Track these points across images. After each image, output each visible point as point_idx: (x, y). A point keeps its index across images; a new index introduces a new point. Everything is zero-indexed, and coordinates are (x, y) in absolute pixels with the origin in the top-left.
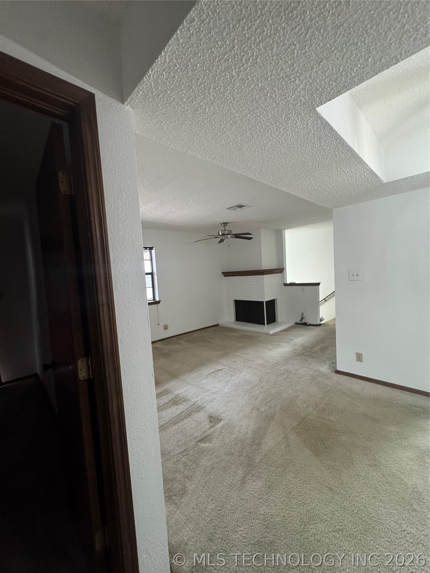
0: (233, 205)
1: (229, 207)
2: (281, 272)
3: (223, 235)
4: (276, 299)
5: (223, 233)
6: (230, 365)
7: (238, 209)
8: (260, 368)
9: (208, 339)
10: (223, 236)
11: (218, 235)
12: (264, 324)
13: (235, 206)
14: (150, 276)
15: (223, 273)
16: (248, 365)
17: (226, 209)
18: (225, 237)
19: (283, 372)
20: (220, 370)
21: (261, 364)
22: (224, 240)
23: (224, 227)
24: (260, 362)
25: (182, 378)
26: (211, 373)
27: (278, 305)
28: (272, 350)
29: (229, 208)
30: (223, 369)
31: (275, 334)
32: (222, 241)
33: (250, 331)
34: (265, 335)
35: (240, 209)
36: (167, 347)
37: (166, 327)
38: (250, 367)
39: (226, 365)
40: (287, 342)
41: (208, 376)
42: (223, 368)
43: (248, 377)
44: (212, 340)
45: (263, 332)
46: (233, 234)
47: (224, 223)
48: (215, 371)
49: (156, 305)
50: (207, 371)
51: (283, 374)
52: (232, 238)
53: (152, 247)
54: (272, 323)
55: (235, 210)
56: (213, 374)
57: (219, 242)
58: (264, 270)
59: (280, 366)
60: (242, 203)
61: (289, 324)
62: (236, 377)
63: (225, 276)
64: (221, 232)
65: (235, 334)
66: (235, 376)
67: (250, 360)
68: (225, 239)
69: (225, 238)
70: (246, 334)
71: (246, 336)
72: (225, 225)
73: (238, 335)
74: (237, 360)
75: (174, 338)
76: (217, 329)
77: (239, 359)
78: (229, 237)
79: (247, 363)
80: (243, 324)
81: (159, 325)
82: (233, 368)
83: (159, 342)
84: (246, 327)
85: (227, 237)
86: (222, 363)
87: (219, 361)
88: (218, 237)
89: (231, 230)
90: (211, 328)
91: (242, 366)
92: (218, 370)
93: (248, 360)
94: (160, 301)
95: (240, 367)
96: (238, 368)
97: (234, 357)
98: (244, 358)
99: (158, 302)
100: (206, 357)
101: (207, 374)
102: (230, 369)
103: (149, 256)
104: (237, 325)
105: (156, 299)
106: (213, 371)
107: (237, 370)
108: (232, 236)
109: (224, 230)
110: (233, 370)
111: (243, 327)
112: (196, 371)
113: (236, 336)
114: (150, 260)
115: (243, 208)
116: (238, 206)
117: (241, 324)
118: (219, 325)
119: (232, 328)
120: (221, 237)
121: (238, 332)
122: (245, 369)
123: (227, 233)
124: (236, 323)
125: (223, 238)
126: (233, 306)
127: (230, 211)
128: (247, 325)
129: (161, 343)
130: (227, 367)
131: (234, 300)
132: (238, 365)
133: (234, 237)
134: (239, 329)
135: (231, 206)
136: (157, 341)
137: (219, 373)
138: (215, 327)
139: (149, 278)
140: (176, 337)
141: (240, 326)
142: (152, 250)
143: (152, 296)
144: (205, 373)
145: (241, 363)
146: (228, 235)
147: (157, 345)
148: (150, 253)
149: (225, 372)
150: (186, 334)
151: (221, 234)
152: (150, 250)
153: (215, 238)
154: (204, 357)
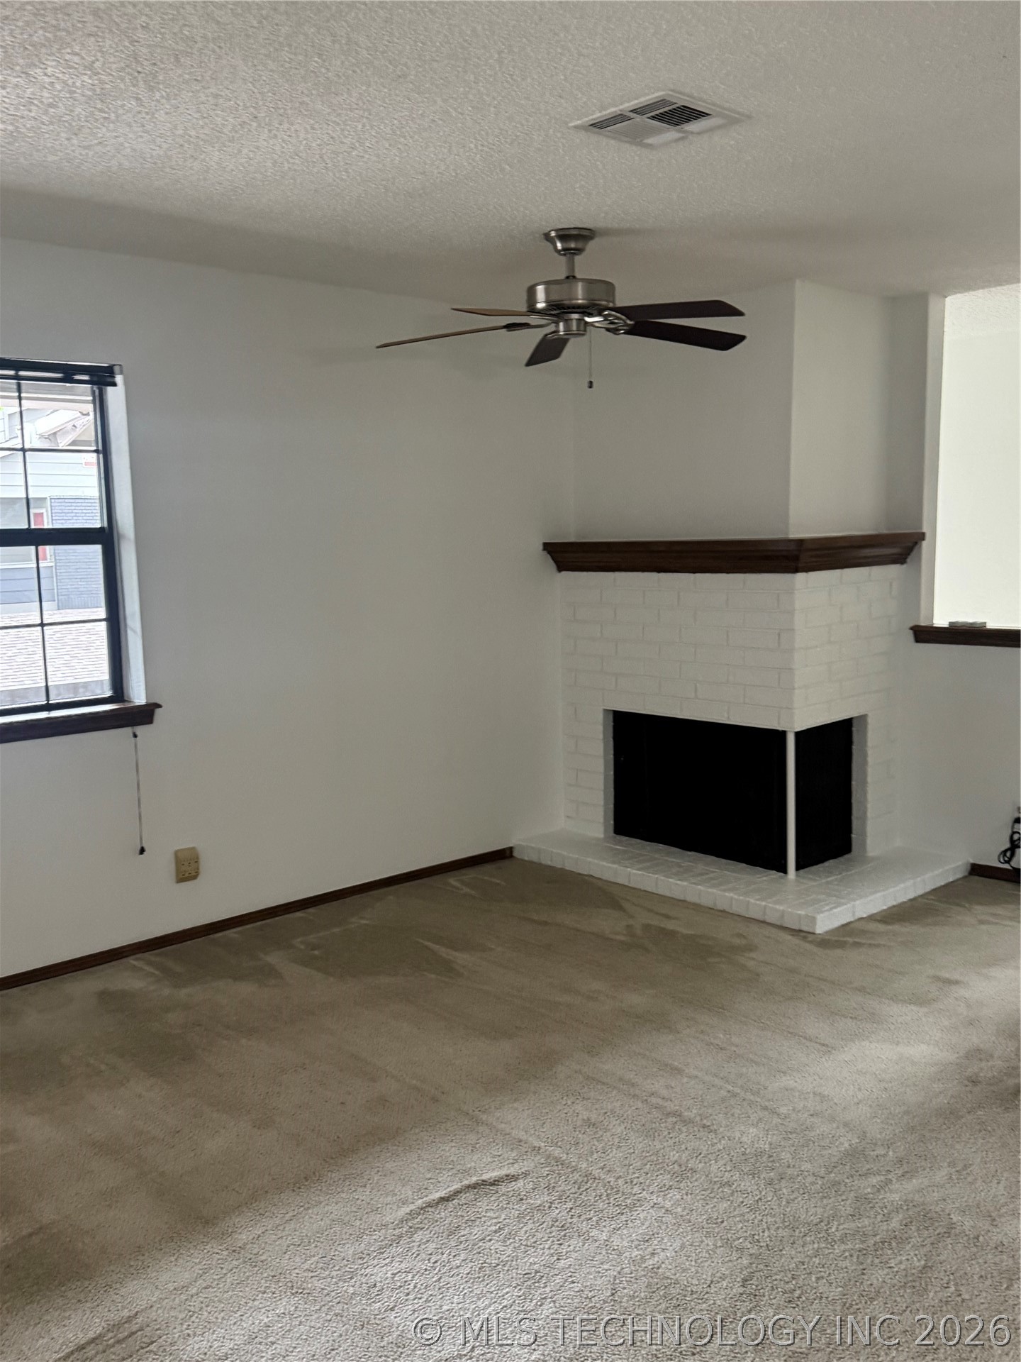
1: (597, 116)
2: (900, 559)
3: (558, 310)
4: (863, 718)
5: (555, 297)
6: (557, 1152)
7: (654, 132)
8: (748, 1184)
9: (443, 951)
10: (559, 318)
11: (524, 309)
12: (783, 869)
13: (638, 111)
14: (98, 548)
15: (550, 548)
16: (674, 1156)
17: (576, 127)
18: (567, 321)
19: (895, 1223)
20: (495, 1183)
21: (759, 1154)
22: (562, 343)
23: (563, 259)
24: (751, 1135)
25: (244, 1237)
26: (430, 1205)
27: (871, 760)
28: (827, 1049)
29: (599, 125)
30: (514, 1178)
31: (846, 936)
32: (547, 351)
33: (697, 907)
34: (787, 937)
35: (671, 134)
36: (183, 993)
37: (187, 869)
38: (683, 1173)
39: (537, 1150)
40: (918, 1000)
41: (413, 1230)
42: (513, 1171)
43: (667, 1252)
44: (461, 958)
45: (771, 918)
46: (619, 304)
47: (564, 235)
48: (457, 1192)
49: (127, 731)
50: (408, 1192)
51: (897, 1240)
52: (615, 331)
53: (110, 369)
54: (831, 862)
55: (636, 138)
56: (445, 1215)
57: (533, 361)
58: (800, 542)
59: (874, 1180)
60: (688, 92)
61: (928, 876)
62: (590, 1247)
63: (562, 566)
64: (547, 292)
65: (606, 923)
66: (587, 1238)
67: (688, 1122)
68: (572, 341)
69: (567, 329)
70: (670, 925)
71: (672, 934)
72: (573, 245)
73: (625, 932)
74: (608, 1114)
75: (235, 933)
76: (503, 883)
77: (619, 1103)
78: (592, 324)
79: (671, 1142)
80: (657, 856)
81: (142, 851)
82: (576, 1176)
83: (138, 956)
84: (672, 878)
85: (582, 328)
86: (508, 1130)
87: (494, 1116)
88: (526, 325)
89: (611, 281)
90: (463, 871)
91: (636, 1163)
92: (483, 1181)
93: (674, 1120)
94: (159, 706)
95: (620, 1171)
96: (610, 1179)
97: (591, 1087)
98: (654, 1100)
99: (145, 715)
100: (414, 1082)
101: (408, 1210)
102: (557, 1179)
103: (86, 426)
104: (619, 863)
105: (129, 697)
106: (448, 1190)
107: (603, 1191)
108: (612, 323)
109: (567, 280)
110: (578, 1194)
111: (656, 876)
112: (340, 1182)
113: (611, 939)
114: (97, 451)
115: (693, 126)
116: (657, 112)
117: (641, 858)
118: (515, 854)
119: (587, 878)
120: (543, 322)
121: (626, 905)
122: (656, 1184)
123: (580, 301)
124: (616, 845)
125: (556, 332)
126: (604, 743)
127: (604, 144)
128: (680, 866)
129: (150, 963)
130: (542, 1161)
131: (610, 710)
132: (608, 1155)
133: (628, 325)
134: (630, 885)
135: (613, 113)
136: (127, 949)
137: (483, 1205)
138: (488, 867)
139: (88, 560)
140: (248, 926)
141: (634, 871)
142: (110, 389)
143: (102, 672)
144: (395, 1207)
145: (633, 1138)
146: (587, 310)
147: (125, 979)
148: (94, 402)
149: (522, 1199)
150: (311, 910)
151: (547, 306)
152: (95, 388)
153: (510, 327)
154: (405, 1076)
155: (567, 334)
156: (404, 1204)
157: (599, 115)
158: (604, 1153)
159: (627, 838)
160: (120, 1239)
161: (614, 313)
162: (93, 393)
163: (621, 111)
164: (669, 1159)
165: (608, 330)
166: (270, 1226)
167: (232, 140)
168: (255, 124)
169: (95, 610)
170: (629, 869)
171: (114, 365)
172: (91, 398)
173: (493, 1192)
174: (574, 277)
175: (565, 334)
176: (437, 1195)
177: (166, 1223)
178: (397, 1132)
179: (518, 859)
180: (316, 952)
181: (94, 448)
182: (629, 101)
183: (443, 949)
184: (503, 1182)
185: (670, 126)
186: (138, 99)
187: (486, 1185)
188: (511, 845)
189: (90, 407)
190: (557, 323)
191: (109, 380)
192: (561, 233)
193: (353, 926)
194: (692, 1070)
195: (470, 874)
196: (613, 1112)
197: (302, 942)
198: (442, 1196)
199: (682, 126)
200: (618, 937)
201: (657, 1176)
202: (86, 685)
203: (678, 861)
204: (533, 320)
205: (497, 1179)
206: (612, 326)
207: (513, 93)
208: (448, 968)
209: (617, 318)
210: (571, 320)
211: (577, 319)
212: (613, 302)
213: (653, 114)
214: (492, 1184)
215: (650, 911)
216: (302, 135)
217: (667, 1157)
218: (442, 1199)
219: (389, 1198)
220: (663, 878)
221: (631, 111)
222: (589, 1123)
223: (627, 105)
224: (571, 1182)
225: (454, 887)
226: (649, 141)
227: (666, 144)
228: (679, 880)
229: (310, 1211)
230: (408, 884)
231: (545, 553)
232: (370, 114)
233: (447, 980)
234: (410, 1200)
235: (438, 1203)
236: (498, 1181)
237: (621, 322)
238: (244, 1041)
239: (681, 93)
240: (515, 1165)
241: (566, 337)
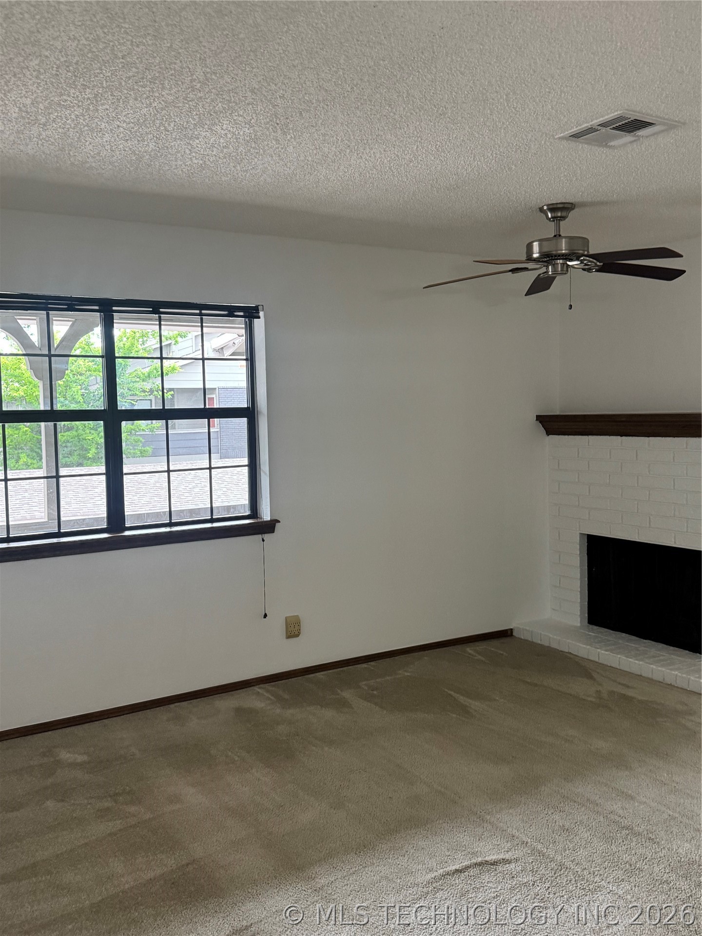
0: (596, 122)
1: (575, 130)
3: (548, 258)
5: (545, 250)
6: (539, 847)
7: (615, 138)
9: (462, 699)
10: (548, 263)
11: (524, 258)
13: (602, 125)
14: (245, 420)
15: (541, 419)
16: (626, 857)
17: (559, 138)
18: (554, 265)
20: (495, 863)
22: (551, 280)
23: (552, 224)
25: (322, 881)
26: (448, 874)
29: (576, 136)
30: (509, 862)
32: (541, 285)
33: (650, 681)
35: (628, 138)
36: (288, 713)
37: (293, 629)
38: (632, 871)
39: (524, 845)
41: (436, 890)
42: (507, 856)
44: (475, 705)
46: (591, 252)
47: (553, 208)
48: (467, 868)
49: (259, 537)
50: (433, 863)
52: (589, 270)
53: (256, 308)
55: (603, 142)
57: (530, 292)
60: (639, 110)
63: (550, 432)
64: (540, 246)
65: (580, 687)
68: (558, 278)
69: (555, 270)
70: (630, 693)
71: (630, 699)
72: (559, 214)
73: (594, 695)
74: (578, 823)
75: (322, 675)
76: (505, 653)
77: (587, 817)
78: (572, 266)
79: (624, 848)
80: (620, 641)
81: (265, 616)
82: (553, 865)
83: (262, 686)
84: (631, 658)
85: (565, 269)
86: (505, 828)
87: (495, 817)
88: (526, 269)
89: (587, 237)
90: (477, 644)
91: (598, 860)
92: (486, 861)
93: (627, 832)
94: (279, 522)
95: (585, 864)
96: (578, 870)
97: (566, 803)
98: (612, 817)
99: (269, 527)
100: (439, 788)
101: (433, 876)
102: (539, 865)
103: (241, 344)
104: (590, 645)
105: (260, 515)
106: (461, 865)
107: (572, 877)
108: (586, 265)
109: (555, 238)
110: (554, 877)
111: (619, 656)
112: (388, 851)
113: (584, 700)
114: (246, 360)
115: (641, 133)
116: (617, 125)
117: (608, 643)
118: (515, 634)
119: (568, 654)
120: (538, 266)
121: (595, 675)
122: (612, 877)
123: (564, 251)
124: (589, 632)
125: (547, 272)
126: (580, 557)
127: (580, 147)
128: (638, 650)
129: (268, 691)
130: (529, 852)
131: (585, 534)
132: (577, 852)
133: (598, 266)
134: (600, 662)
135: (586, 127)
136: (254, 681)
137: (486, 877)
138: (495, 643)
139: (239, 428)
140: (330, 671)
141: (603, 652)
142: (255, 320)
143: (243, 499)
144: (424, 873)
145: (596, 842)
146: (569, 257)
147: (251, 700)
148: (246, 328)
149: (513, 877)
150: (372, 663)
151: (539, 256)
152: (247, 320)
153: (514, 271)
154: (433, 783)
155: (554, 274)
156: (430, 871)
157: (575, 129)
158: (574, 851)
159: (598, 627)
160: (243, 874)
161: (588, 258)
162: (246, 323)
163: (591, 126)
164: (622, 859)
165: (584, 269)
166: (339, 876)
167: (333, 162)
168: (348, 151)
169: (242, 459)
170: (599, 650)
171: (259, 305)
172: (244, 326)
173: (493, 870)
174: (560, 235)
175: (552, 274)
176: (454, 868)
177: (272, 866)
178: (427, 821)
179: (515, 637)
180: (375, 692)
181: (245, 357)
182: (597, 119)
183: (462, 697)
184: (500, 863)
185: (626, 133)
186: (277, 140)
187: (488, 864)
188: (512, 628)
189: (243, 332)
190: (547, 267)
191: (256, 315)
192: (551, 207)
193: (400, 676)
194: (642, 797)
195: (482, 646)
196: (581, 822)
197: (365, 684)
198: (457, 868)
199: (635, 132)
200: (589, 699)
201: (613, 871)
202: (234, 507)
203: (637, 646)
204: (530, 265)
205: (496, 861)
206: (587, 267)
207: (517, 120)
208: (465, 711)
209: (590, 261)
210: (558, 264)
211: (561, 264)
212: (588, 252)
213: (614, 126)
214: (492, 864)
215: (615, 681)
216: (378, 155)
217: (621, 858)
218: (457, 871)
219: (420, 867)
220: (624, 658)
221: (599, 125)
222: (563, 829)
223: (595, 122)
224: (549, 869)
225: (470, 654)
226: (612, 144)
227: (625, 145)
228: (637, 660)
229: (367, 869)
230: (437, 650)
231: (538, 422)
232: (422, 140)
233: (464, 719)
234: (435, 869)
235: (454, 873)
236: (497, 863)
237: (592, 264)
238: (326, 749)
239: (634, 111)
240: (509, 853)
241: (554, 275)
